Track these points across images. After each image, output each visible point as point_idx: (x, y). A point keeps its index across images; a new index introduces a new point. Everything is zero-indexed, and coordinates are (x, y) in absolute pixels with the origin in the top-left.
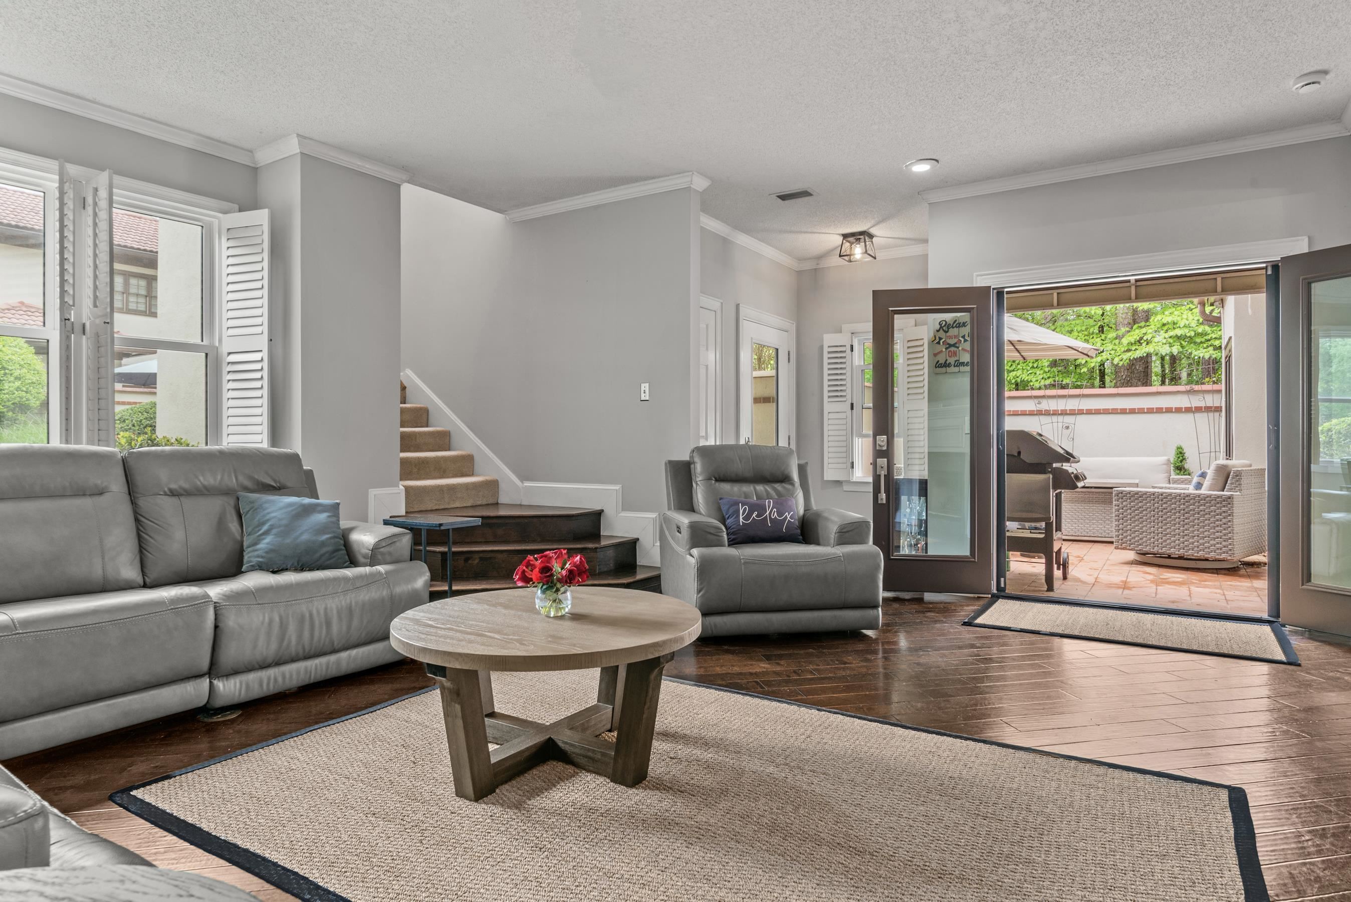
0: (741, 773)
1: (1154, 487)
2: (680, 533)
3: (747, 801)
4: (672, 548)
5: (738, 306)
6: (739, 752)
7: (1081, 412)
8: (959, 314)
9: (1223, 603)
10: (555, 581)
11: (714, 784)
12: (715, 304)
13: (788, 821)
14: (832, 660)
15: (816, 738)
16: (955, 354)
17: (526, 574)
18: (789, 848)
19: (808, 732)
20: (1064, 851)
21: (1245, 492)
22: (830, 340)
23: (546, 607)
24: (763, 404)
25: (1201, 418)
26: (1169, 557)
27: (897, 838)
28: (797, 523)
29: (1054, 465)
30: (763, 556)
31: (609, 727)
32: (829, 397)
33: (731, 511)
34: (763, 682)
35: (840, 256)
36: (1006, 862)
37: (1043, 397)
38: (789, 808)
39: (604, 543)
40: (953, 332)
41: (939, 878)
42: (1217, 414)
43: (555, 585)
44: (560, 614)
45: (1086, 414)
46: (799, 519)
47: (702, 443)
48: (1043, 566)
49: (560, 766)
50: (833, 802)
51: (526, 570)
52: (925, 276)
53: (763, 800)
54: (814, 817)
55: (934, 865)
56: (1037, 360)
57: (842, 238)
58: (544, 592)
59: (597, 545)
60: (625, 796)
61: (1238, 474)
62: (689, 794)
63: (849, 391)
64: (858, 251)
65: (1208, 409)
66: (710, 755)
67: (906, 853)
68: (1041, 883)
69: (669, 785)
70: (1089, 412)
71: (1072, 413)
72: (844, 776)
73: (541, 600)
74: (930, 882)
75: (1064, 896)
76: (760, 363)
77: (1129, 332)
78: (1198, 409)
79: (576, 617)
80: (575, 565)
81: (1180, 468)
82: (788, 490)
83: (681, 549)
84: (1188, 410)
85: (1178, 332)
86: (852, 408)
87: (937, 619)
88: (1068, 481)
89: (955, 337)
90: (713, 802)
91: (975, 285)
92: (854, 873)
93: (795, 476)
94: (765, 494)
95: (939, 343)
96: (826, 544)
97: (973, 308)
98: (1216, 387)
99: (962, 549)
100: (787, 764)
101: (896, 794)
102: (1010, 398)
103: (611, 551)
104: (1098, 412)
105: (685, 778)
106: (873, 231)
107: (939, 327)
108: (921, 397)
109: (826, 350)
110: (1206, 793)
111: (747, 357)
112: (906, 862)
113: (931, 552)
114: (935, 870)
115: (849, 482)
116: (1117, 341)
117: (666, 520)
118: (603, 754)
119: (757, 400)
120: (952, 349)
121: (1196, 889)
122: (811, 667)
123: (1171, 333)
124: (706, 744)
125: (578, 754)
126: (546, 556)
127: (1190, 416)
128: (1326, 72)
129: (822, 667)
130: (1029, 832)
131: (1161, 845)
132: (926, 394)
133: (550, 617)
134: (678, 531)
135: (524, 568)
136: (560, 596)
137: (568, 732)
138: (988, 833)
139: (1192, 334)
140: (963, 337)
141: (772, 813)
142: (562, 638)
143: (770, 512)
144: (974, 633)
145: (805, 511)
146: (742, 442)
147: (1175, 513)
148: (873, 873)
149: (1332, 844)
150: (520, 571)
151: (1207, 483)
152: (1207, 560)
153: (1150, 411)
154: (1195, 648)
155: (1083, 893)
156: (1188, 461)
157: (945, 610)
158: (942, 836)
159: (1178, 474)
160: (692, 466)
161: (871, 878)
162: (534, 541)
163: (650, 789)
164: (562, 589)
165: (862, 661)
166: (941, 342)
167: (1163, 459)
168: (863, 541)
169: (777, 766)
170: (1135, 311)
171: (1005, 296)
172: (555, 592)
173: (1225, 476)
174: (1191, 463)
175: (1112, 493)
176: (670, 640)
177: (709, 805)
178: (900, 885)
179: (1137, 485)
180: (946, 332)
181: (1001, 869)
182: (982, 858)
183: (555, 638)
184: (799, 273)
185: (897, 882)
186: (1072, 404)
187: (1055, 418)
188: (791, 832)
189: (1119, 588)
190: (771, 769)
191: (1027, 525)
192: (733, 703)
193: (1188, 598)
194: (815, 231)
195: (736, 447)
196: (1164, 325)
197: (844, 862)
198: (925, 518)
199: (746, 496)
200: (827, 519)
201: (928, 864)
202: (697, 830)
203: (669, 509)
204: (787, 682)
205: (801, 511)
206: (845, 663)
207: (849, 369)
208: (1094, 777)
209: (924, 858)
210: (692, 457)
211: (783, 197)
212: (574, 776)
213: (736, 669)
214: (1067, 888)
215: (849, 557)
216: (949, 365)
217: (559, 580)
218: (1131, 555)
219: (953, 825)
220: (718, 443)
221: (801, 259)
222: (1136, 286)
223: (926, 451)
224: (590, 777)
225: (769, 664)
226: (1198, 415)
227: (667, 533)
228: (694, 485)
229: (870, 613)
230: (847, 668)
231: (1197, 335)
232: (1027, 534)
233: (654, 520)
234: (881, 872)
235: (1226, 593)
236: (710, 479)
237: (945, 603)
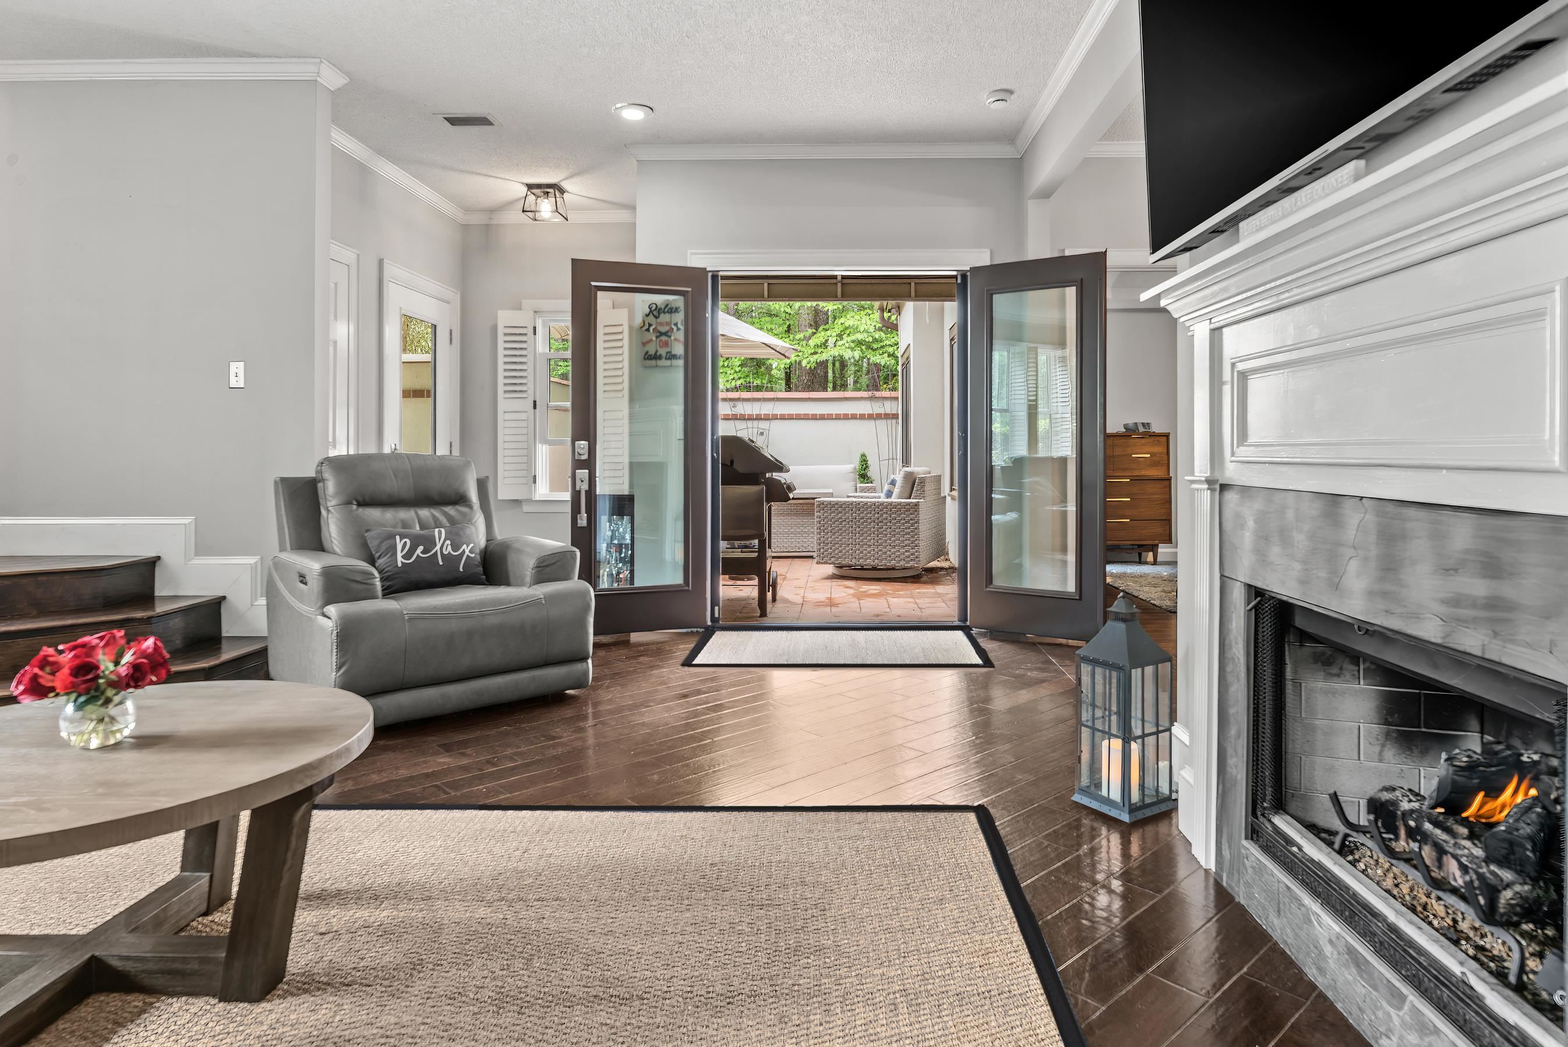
0: (437, 929)
1: (848, 497)
2: (306, 584)
3: (454, 971)
4: (290, 607)
5: (381, 262)
6: (430, 898)
7: (775, 417)
8: (670, 298)
9: (918, 613)
10: (103, 687)
11: (400, 957)
12: (349, 255)
13: (520, 983)
14: (535, 737)
15: (535, 851)
16: (666, 344)
17: (42, 681)
18: (529, 1025)
19: (524, 844)
20: (851, 925)
21: (928, 499)
22: (506, 318)
23: (82, 733)
24: (414, 399)
25: (882, 424)
26: (862, 569)
27: (668, 965)
28: (478, 557)
29: (768, 475)
30: (435, 608)
31: (203, 907)
32: (505, 392)
33: (384, 547)
34: (443, 784)
35: (523, 211)
36: (796, 958)
37: (738, 399)
38: (519, 964)
39: (160, 608)
40: (664, 318)
41: (729, 1003)
42: (894, 421)
43: (103, 693)
44: (112, 741)
45: (780, 419)
46: (481, 552)
47: (333, 453)
48: (756, 589)
49: (113, 1001)
50: (575, 937)
51: (40, 673)
52: (632, 248)
53: (479, 963)
54: (554, 967)
55: (718, 988)
56: (727, 359)
57: (525, 189)
58: (79, 708)
59: (149, 613)
60: (249, 1020)
61: (923, 481)
62: (361, 984)
63: (531, 385)
64: (546, 207)
65: (887, 416)
66: (385, 914)
67: (682, 982)
68: (838, 972)
69: (324, 979)
70: (783, 418)
71: (767, 418)
72: (585, 896)
73: (71, 721)
74: (717, 1013)
75: (864, 981)
76: (407, 344)
77: (814, 334)
78: (879, 417)
79: (144, 742)
80: (144, 654)
81: (864, 477)
82: (464, 515)
83: (307, 609)
84: (871, 417)
85: (859, 337)
86: (535, 407)
87: (652, 664)
88: (780, 493)
89: (668, 324)
90: (402, 988)
91: (689, 265)
92: (624, 1034)
93: (473, 496)
94: (431, 520)
95: (648, 330)
96: (521, 584)
97: (687, 291)
98: (893, 394)
99: (673, 577)
100: (503, 899)
101: (654, 903)
102: (724, 400)
103: (177, 620)
104: (790, 417)
105: (350, 962)
106: (565, 185)
107: (648, 310)
108: (620, 394)
109: (501, 331)
110: (957, 818)
111: (392, 333)
112: (685, 995)
113: (638, 583)
114: (722, 995)
115: (530, 501)
116: (804, 343)
117: (277, 564)
118: (203, 961)
119: (407, 394)
120: (664, 338)
121: (977, 929)
122: (509, 751)
123: (853, 338)
124: (376, 897)
125: (150, 972)
126: (83, 645)
127: (872, 422)
128: (1011, 92)
129: (523, 749)
130: (810, 912)
131: (936, 888)
132: (626, 392)
133: (89, 749)
134: (301, 582)
135: (36, 670)
136: (112, 710)
137: (131, 939)
138: (769, 926)
139: (871, 339)
140: (676, 325)
141: (494, 979)
142: (125, 784)
143: (443, 545)
144: (696, 675)
145: (487, 541)
146: (387, 450)
147: (870, 523)
148: (649, 1024)
149: (1065, 845)
150: (27, 677)
151: (896, 491)
152: (893, 569)
153: (838, 417)
154: (908, 662)
155: (881, 971)
156: (870, 468)
157: (658, 652)
158: (719, 945)
159: (862, 482)
160: (320, 485)
161: (647, 1033)
162: (22, 616)
163: (293, 995)
164: (117, 699)
165: (574, 732)
166: (651, 329)
167: (850, 467)
168: (567, 577)
169: (490, 904)
170: (817, 312)
171: (720, 282)
172: (102, 705)
173: (913, 483)
174: (872, 472)
175: (814, 504)
176: (330, 757)
177: (398, 994)
178: (685, 1030)
179: (831, 495)
180: (656, 317)
181: (793, 969)
182: (770, 961)
183: (111, 787)
184: (466, 228)
185: (680, 1027)
186: (767, 409)
187: (750, 423)
188: (528, 999)
189: (826, 606)
190: (482, 912)
191: (737, 543)
192: (407, 824)
193: (888, 610)
194: (491, 173)
195: (380, 457)
196: (847, 328)
197: (608, 1022)
198: (628, 541)
199: (405, 525)
200: (519, 551)
201: (711, 989)
202: (383, 1040)
203: (282, 549)
204: (481, 779)
205: (482, 542)
206: (554, 738)
207: (531, 357)
208: (856, 826)
209: (705, 982)
210: (319, 472)
211: (453, 121)
212: (144, 1011)
213: (404, 773)
214: (865, 970)
215: (551, 598)
216: (660, 357)
217: (112, 684)
218: (830, 569)
219: (728, 926)
220: (351, 452)
221: (468, 210)
222: (842, 284)
223: (626, 460)
224: (176, 1004)
225: (450, 756)
226: (878, 422)
227: (280, 585)
228: (324, 512)
229: (578, 667)
230: (558, 744)
231: (875, 340)
232: (738, 554)
233: (253, 567)
234: (658, 1020)
235: (918, 601)
236: (350, 503)
237: (658, 643)
